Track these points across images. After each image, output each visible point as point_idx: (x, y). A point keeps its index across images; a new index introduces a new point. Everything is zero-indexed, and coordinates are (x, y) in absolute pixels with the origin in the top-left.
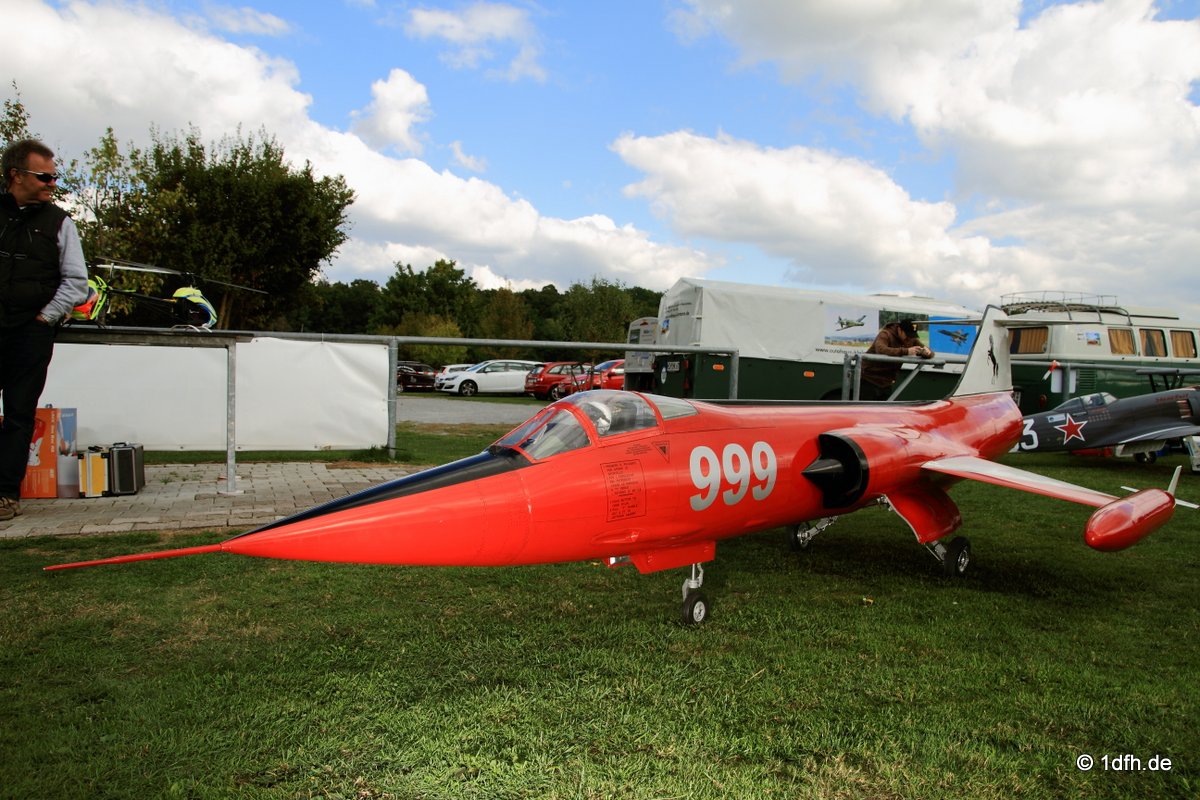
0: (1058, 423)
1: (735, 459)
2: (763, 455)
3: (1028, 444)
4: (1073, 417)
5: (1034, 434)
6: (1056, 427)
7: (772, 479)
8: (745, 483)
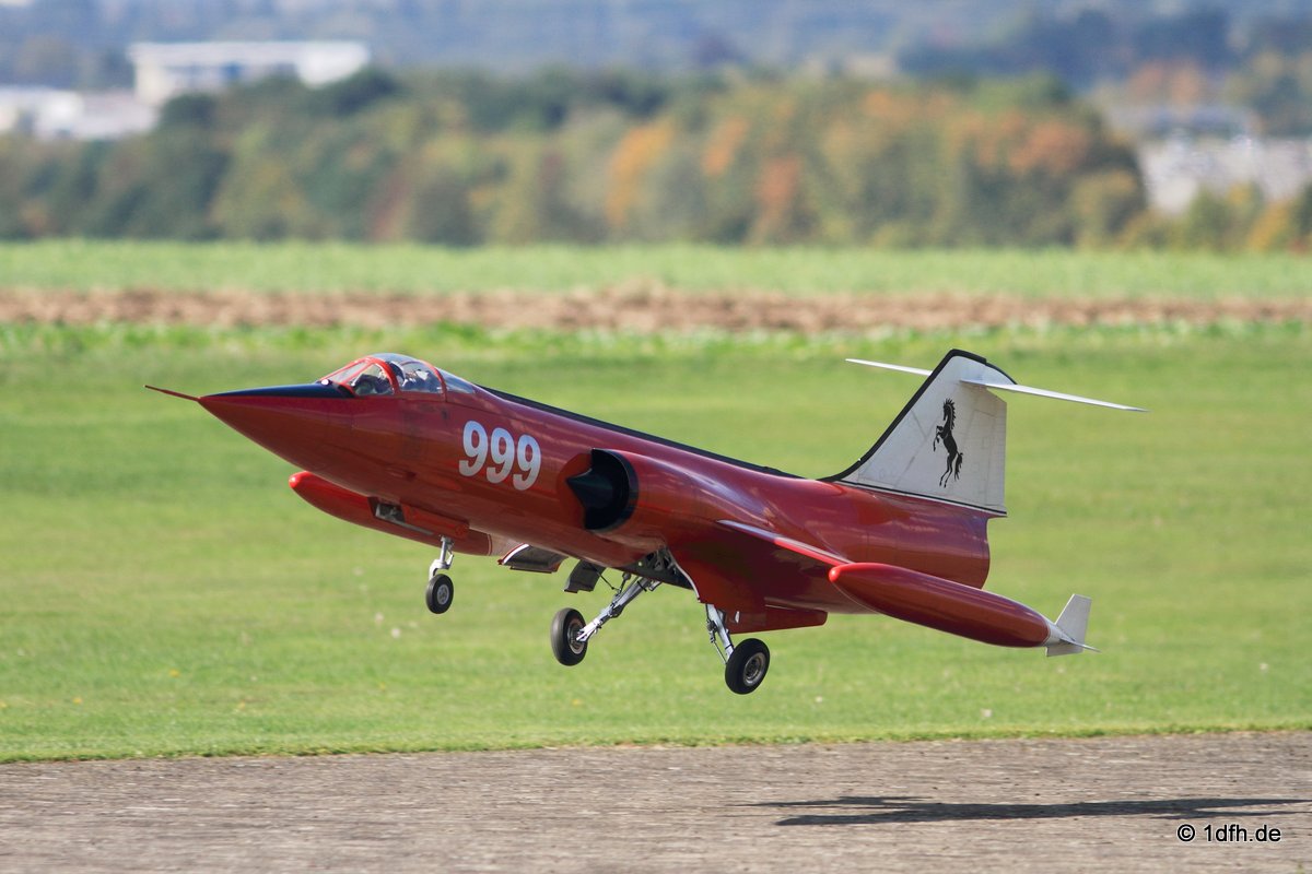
1: (502, 443)
2: (529, 449)
7: (534, 474)
8: (508, 466)
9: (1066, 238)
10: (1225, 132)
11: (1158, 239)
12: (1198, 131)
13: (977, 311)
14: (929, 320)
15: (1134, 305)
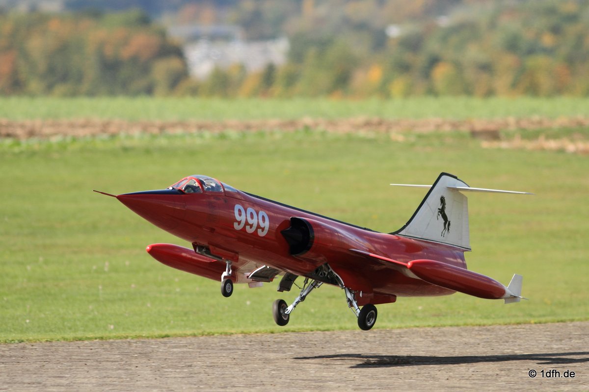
1: (252, 214)
2: (263, 217)
7: (267, 229)
8: (255, 226)
9: (149, 91)
10: (227, 38)
11: (195, 91)
12: (214, 38)
13: (105, 127)
14: (81, 132)
15: (182, 124)
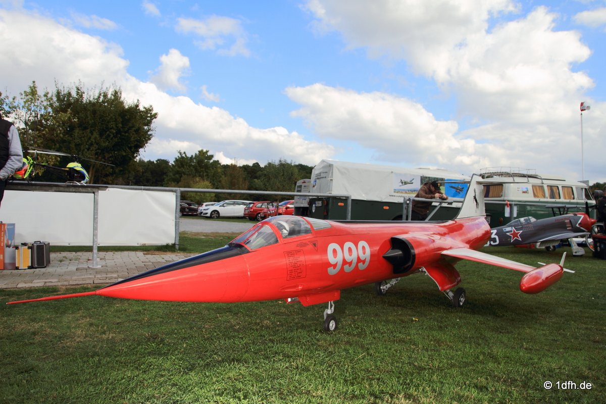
0: (508, 232)
1: (350, 249)
2: (364, 248)
3: (494, 242)
4: (515, 229)
5: (497, 237)
6: (508, 234)
7: (368, 260)
8: (355, 261)
